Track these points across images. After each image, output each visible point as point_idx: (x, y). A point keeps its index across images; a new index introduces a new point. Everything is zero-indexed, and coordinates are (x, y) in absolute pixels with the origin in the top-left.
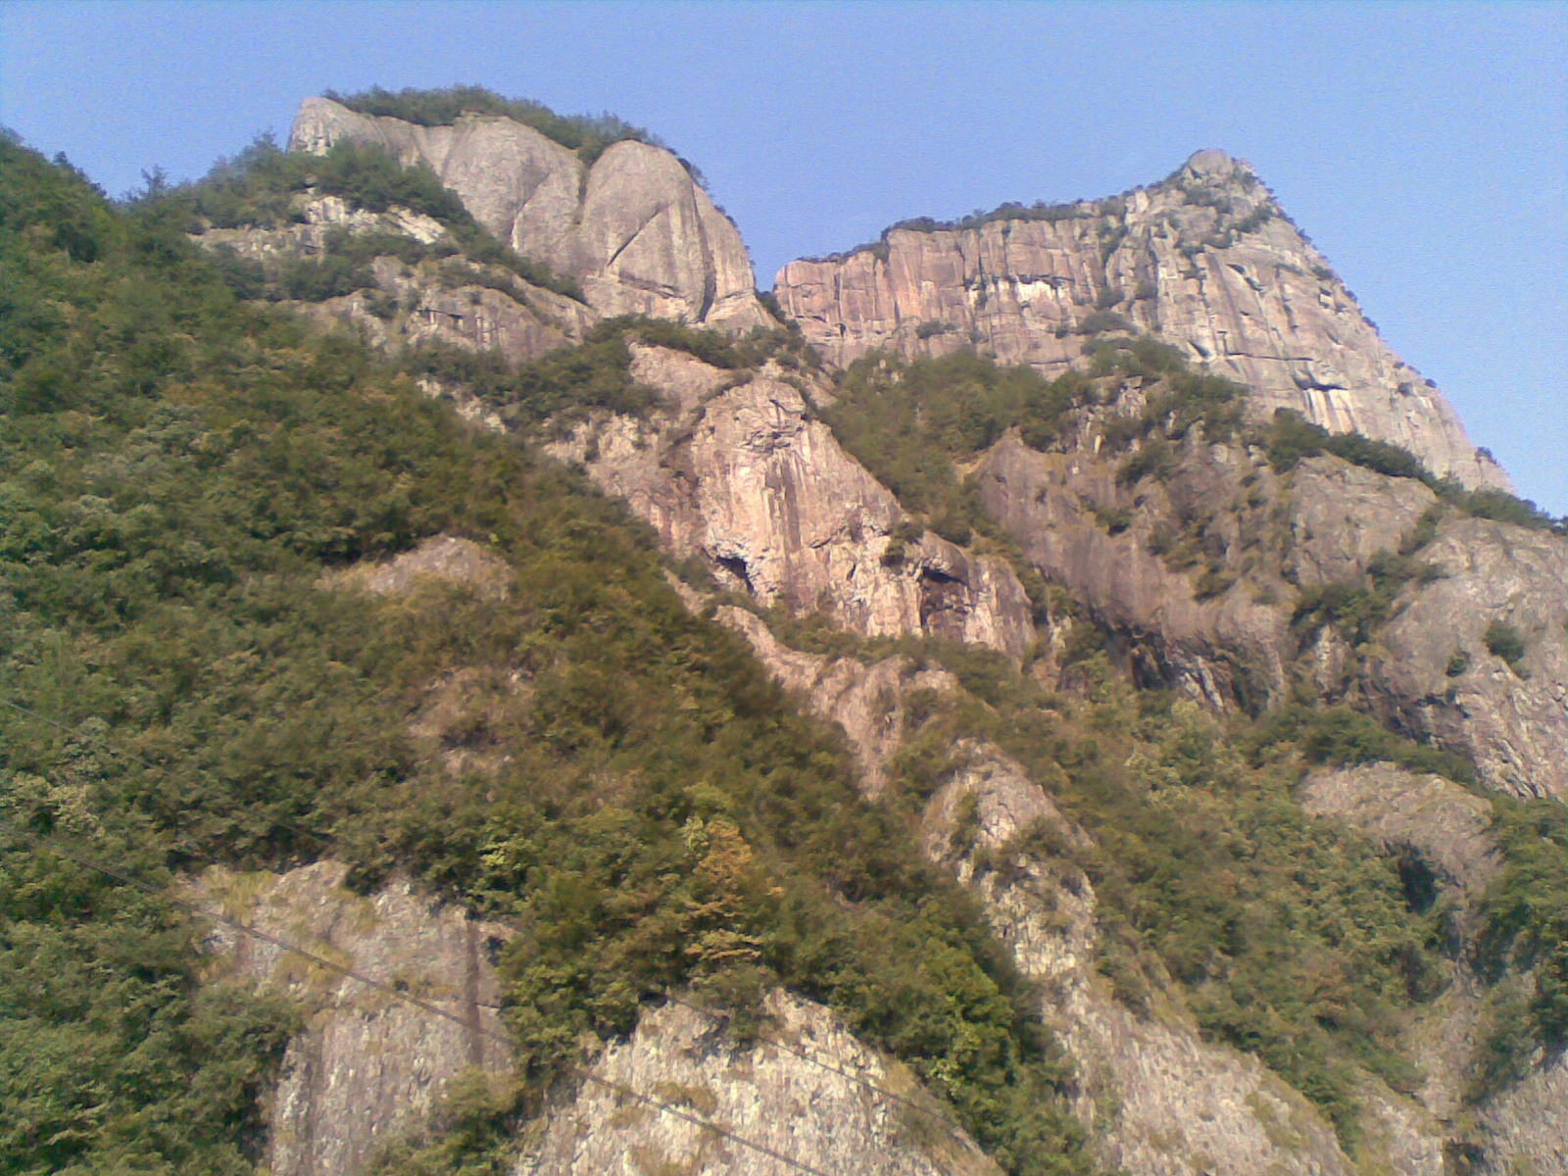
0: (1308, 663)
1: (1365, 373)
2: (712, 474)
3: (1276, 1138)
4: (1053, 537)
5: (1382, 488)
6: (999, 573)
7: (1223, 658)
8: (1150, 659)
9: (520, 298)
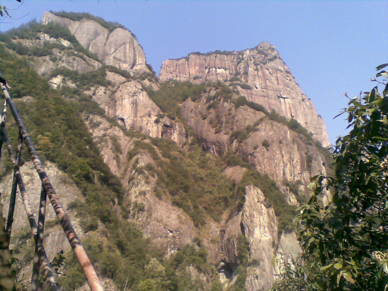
0: (231, 147)
1: (294, 96)
2: (119, 100)
3: (181, 222)
4: (192, 120)
5: (254, 113)
6: (180, 126)
7: (217, 145)
8: (205, 145)
9: (85, 60)
